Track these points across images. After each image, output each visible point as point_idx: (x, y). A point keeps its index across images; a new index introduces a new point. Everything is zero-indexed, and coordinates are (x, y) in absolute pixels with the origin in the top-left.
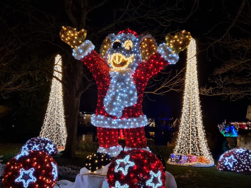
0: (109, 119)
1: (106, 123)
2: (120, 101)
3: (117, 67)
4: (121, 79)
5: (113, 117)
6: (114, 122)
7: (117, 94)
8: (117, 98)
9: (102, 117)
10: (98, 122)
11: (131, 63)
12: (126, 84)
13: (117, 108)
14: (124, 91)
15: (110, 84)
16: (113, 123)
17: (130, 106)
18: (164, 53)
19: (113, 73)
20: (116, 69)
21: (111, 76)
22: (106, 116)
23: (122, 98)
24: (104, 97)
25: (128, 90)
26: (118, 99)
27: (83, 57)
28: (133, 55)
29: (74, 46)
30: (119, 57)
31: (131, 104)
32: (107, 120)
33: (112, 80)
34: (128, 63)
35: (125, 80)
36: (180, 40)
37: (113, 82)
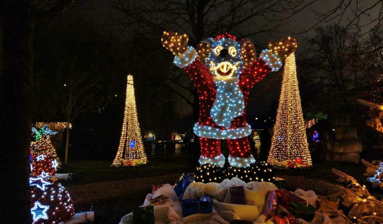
0: (217, 130)
1: (215, 134)
2: (230, 111)
3: (223, 76)
4: (229, 88)
5: (221, 128)
6: (224, 133)
7: (226, 105)
8: (227, 108)
9: (210, 128)
10: (205, 133)
11: (235, 71)
12: (235, 95)
13: (226, 119)
14: (233, 101)
15: (216, 94)
16: (222, 134)
17: (238, 116)
18: (270, 61)
19: (219, 82)
20: (222, 77)
21: (216, 86)
22: (213, 127)
23: (231, 108)
24: (210, 108)
25: (237, 100)
26: (228, 110)
27: (187, 65)
28: (237, 63)
29: (177, 54)
30: (228, 66)
31: (239, 114)
32: (215, 131)
33: (218, 90)
34: (233, 71)
35: (233, 90)
36: (286, 48)
37: (219, 91)
